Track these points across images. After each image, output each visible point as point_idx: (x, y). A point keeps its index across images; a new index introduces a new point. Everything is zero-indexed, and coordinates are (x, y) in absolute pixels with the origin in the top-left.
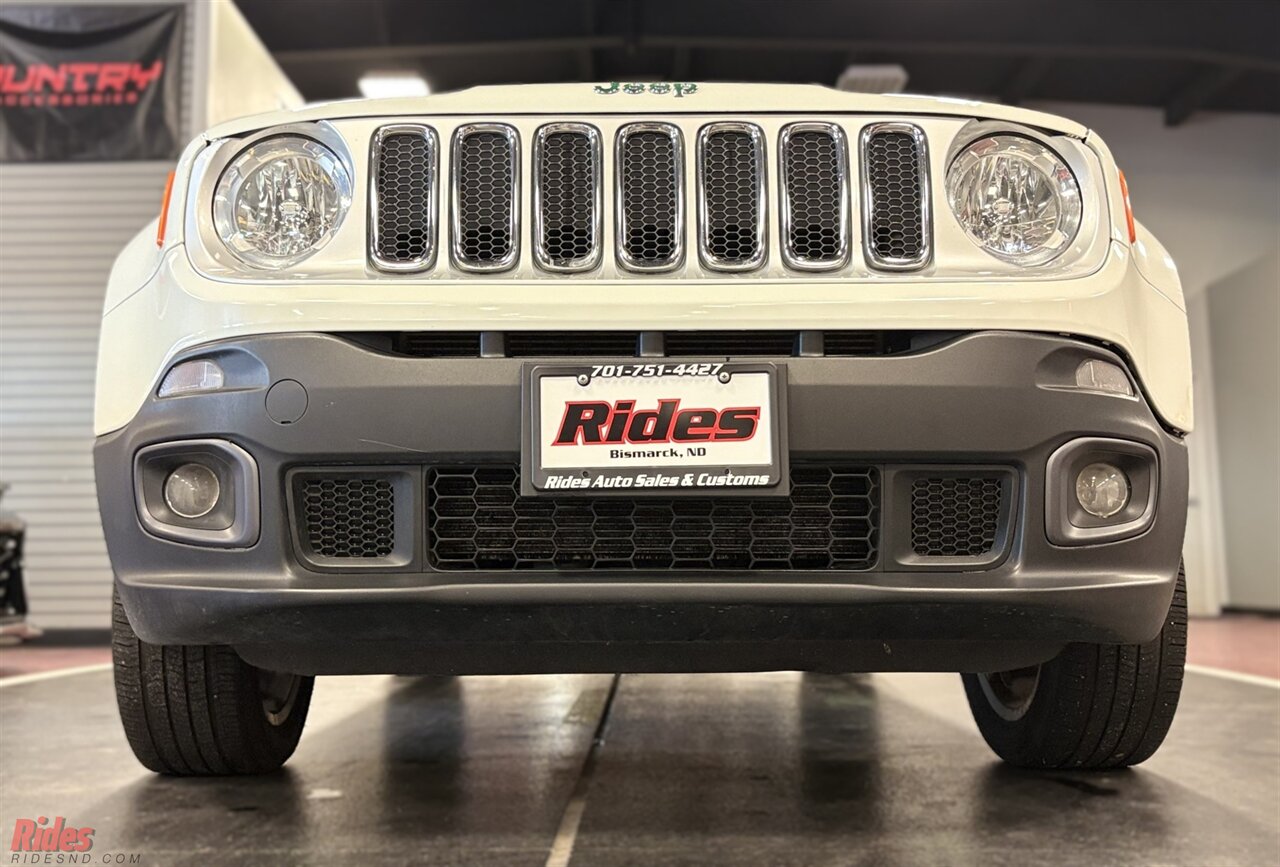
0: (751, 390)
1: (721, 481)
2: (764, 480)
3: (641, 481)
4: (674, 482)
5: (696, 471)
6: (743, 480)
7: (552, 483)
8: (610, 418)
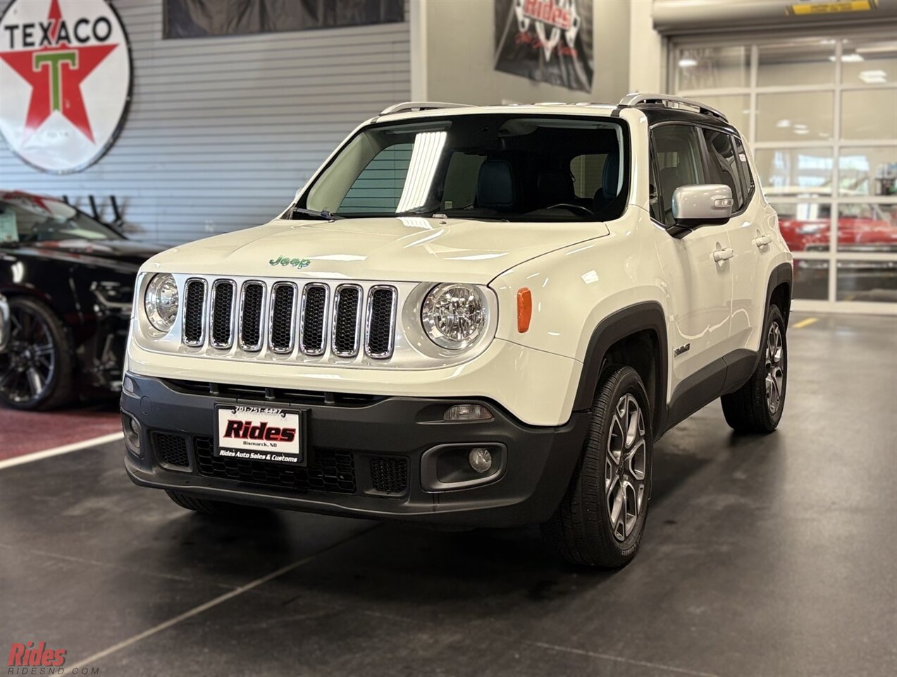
0: (292, 422)
1: (280, 459)
2: (295, 460)
3: (253, 456)
4: (264, 457)
5: (272, 453)
6: (287, 459)
7: (222, 453)
8: (243, 428)
